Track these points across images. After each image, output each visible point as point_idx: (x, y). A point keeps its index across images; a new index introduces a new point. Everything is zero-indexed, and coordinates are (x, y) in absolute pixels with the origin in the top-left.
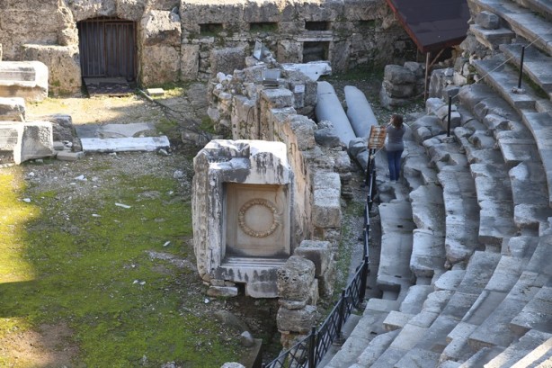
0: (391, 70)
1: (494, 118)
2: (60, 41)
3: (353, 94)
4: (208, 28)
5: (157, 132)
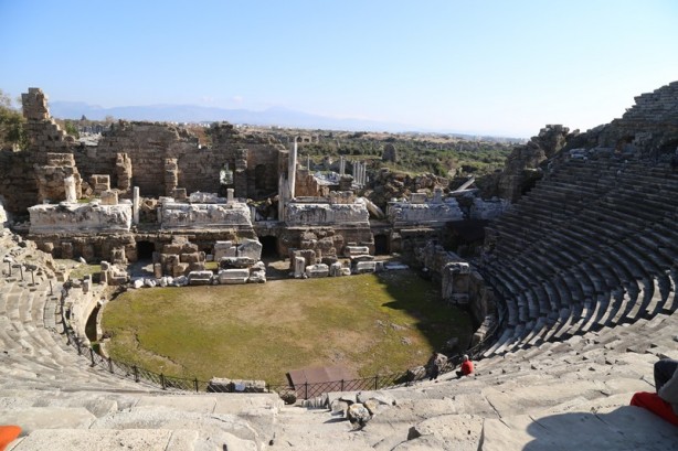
0: (460, 247)
1: (510, 257)
2: (370, 241)
3: (452, 253)
4: (408, 237)
5: (403, 263)
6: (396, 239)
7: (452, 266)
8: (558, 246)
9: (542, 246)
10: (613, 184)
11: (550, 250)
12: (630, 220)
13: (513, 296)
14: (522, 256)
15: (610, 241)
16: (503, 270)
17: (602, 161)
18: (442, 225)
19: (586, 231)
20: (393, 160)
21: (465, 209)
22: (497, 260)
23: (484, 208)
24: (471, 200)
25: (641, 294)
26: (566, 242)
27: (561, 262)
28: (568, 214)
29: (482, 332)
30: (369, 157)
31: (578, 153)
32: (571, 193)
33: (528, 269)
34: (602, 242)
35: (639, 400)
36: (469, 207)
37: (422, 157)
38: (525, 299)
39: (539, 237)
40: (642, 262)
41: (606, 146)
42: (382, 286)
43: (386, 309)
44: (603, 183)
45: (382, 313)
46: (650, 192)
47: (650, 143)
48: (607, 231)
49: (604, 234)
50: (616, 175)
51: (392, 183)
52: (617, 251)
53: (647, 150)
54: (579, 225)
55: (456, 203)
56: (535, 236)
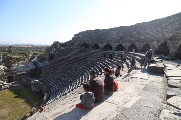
0: (35, 76)
1: (49, 76)
2: (6, 79)
3: (33, 78)
5: (18, 84)
6: (15, 77)
7: (34, 82)
8: (61, 72)
9: (57, 72)
10: (71, 55)
11: (59, 73)
12: (76, 63)
13: (52, 87)
14: (53, 76)
15: (73, 69)
16: (48, 80)
18: (29, 70)
19: (67, 67)
20: (11, 53)
21: (35, 65)
22: (46, 78)
23: (41, 64)
24: (37, 62)
25: (81, 80)
26: (63, 70)
27: (62, 75)
28: (62, 63)
29: (45, 98)
30: (2, 52)
31: (63, 48)
32: (62, 58)
33: (55, 79)
34: (71, 69)
35: (78, 106)
36: (36, 65)
37: (21, 52)
38: (55, 87)
39: (56, 70)
40: (80, 72)
41: (69, 46)
42: (12, 92)
43: (14, 99)
45: (13, 100)
46: (80, 56)
47: (78, 45)
49: (71, 67)
51: (11, 60)
52: (75, 71)
53: (78, 47)
54: (65, 66)
55: (33, 64)
56: (55, 70)
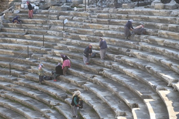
15: (53, 102)
17: (53, 10)
19: (31, 93)
26: (10, 110)
28: (15, 75)
32: (19, 49)
44: (51, 36)
48: (52, 91)
50: (64, 25)
